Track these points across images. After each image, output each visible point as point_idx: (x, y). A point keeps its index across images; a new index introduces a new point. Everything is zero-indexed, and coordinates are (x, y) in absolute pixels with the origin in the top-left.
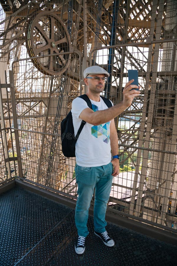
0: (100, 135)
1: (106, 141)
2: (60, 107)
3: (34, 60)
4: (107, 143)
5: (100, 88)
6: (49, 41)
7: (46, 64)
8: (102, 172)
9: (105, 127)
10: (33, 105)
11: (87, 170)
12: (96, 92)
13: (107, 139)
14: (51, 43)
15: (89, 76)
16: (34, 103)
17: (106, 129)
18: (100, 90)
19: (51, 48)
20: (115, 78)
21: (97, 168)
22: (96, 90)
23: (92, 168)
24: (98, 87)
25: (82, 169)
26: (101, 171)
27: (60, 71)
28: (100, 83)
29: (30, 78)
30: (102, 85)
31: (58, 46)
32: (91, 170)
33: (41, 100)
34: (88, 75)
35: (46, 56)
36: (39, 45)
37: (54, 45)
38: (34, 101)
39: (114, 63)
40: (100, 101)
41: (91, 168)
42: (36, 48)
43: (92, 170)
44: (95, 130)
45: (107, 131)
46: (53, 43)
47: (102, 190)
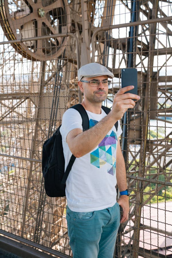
0: (103, 163)
1: (111, 172)
2: (54, 114)
3: (11, 37)
4: (113, 174)
5: (100, 96)
6: (34, 7)
7: (31, 43)
8: (108, 217)
9: (109, 151)
10: (17, 104)
11: (88, 216)
12: (95, 101)
13: (112, 168)
14: (38, 10)
15: (84, 79)
16: (18, 100)
17: (111, 154)
18: (101, 99)
19: (37, 19)
20: (140, 58)
21: (101, 212)
22: (95, 98)
23: (95, 213)
24: (97, 95)
25: (81, 217)
26: (106, 216)
27: (53, 54)
28: (100, 89)
29: (11, 59)
30: (103, 92)
31: (50, 13)
32: (94, 216)
33: (27, 97)
34: (83, 77)
35: (26, 40)
36: (21, 14)
37: (42, 13)
38: (18, 98)
39: (139, 35)
40: (101, 113)
41: (93, 213)
42: (15, 18)
43: (96, 216)
44: (96, 157)
45: (112, 157)
46: (40, 10)
47: (103, 246)
